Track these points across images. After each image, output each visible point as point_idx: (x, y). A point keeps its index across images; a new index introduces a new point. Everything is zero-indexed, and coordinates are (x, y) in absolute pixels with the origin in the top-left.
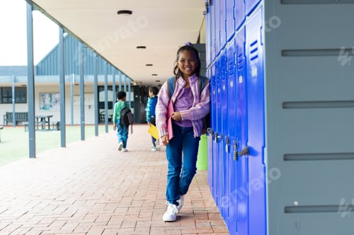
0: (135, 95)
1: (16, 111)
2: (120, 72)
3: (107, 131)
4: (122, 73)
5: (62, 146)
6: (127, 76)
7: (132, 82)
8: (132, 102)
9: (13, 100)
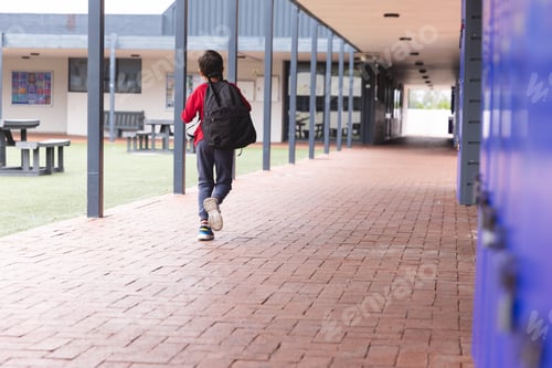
0: (364, 83)
1: (117, 109)
2: (330, 33)
3: (292, 160)
4: (334, 33)
5: (176, 191)
6: (346, 41)
7: (358, 55)
8: (356, 99)
9: (112, 85)
